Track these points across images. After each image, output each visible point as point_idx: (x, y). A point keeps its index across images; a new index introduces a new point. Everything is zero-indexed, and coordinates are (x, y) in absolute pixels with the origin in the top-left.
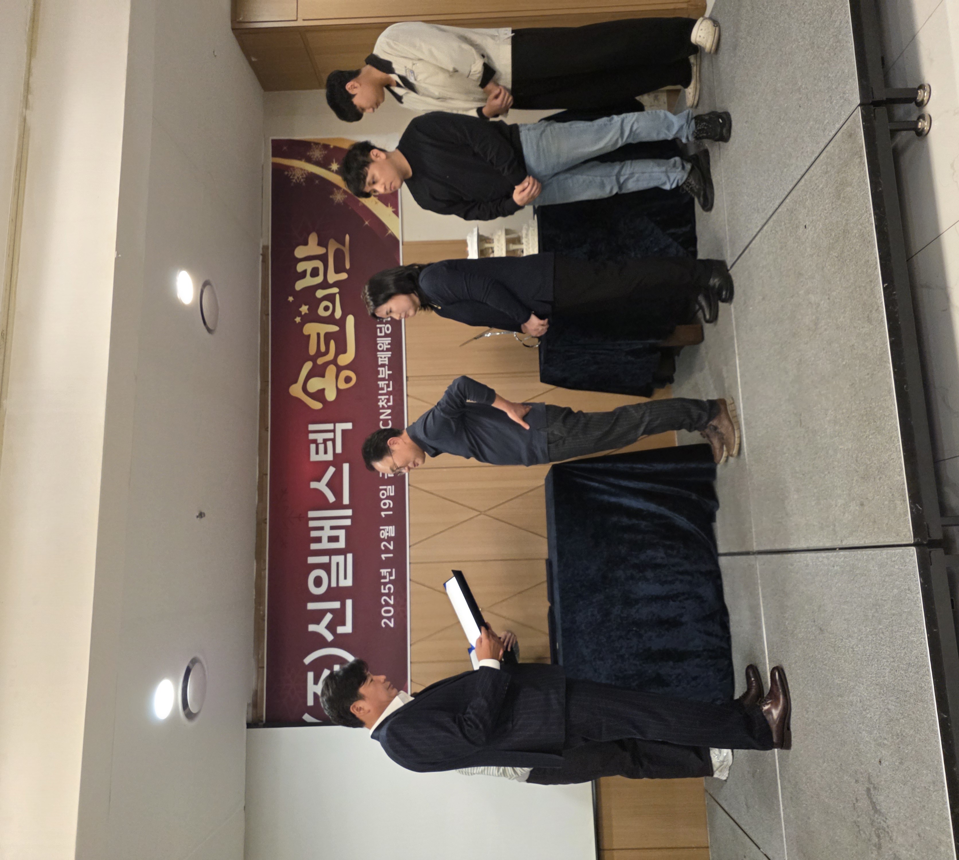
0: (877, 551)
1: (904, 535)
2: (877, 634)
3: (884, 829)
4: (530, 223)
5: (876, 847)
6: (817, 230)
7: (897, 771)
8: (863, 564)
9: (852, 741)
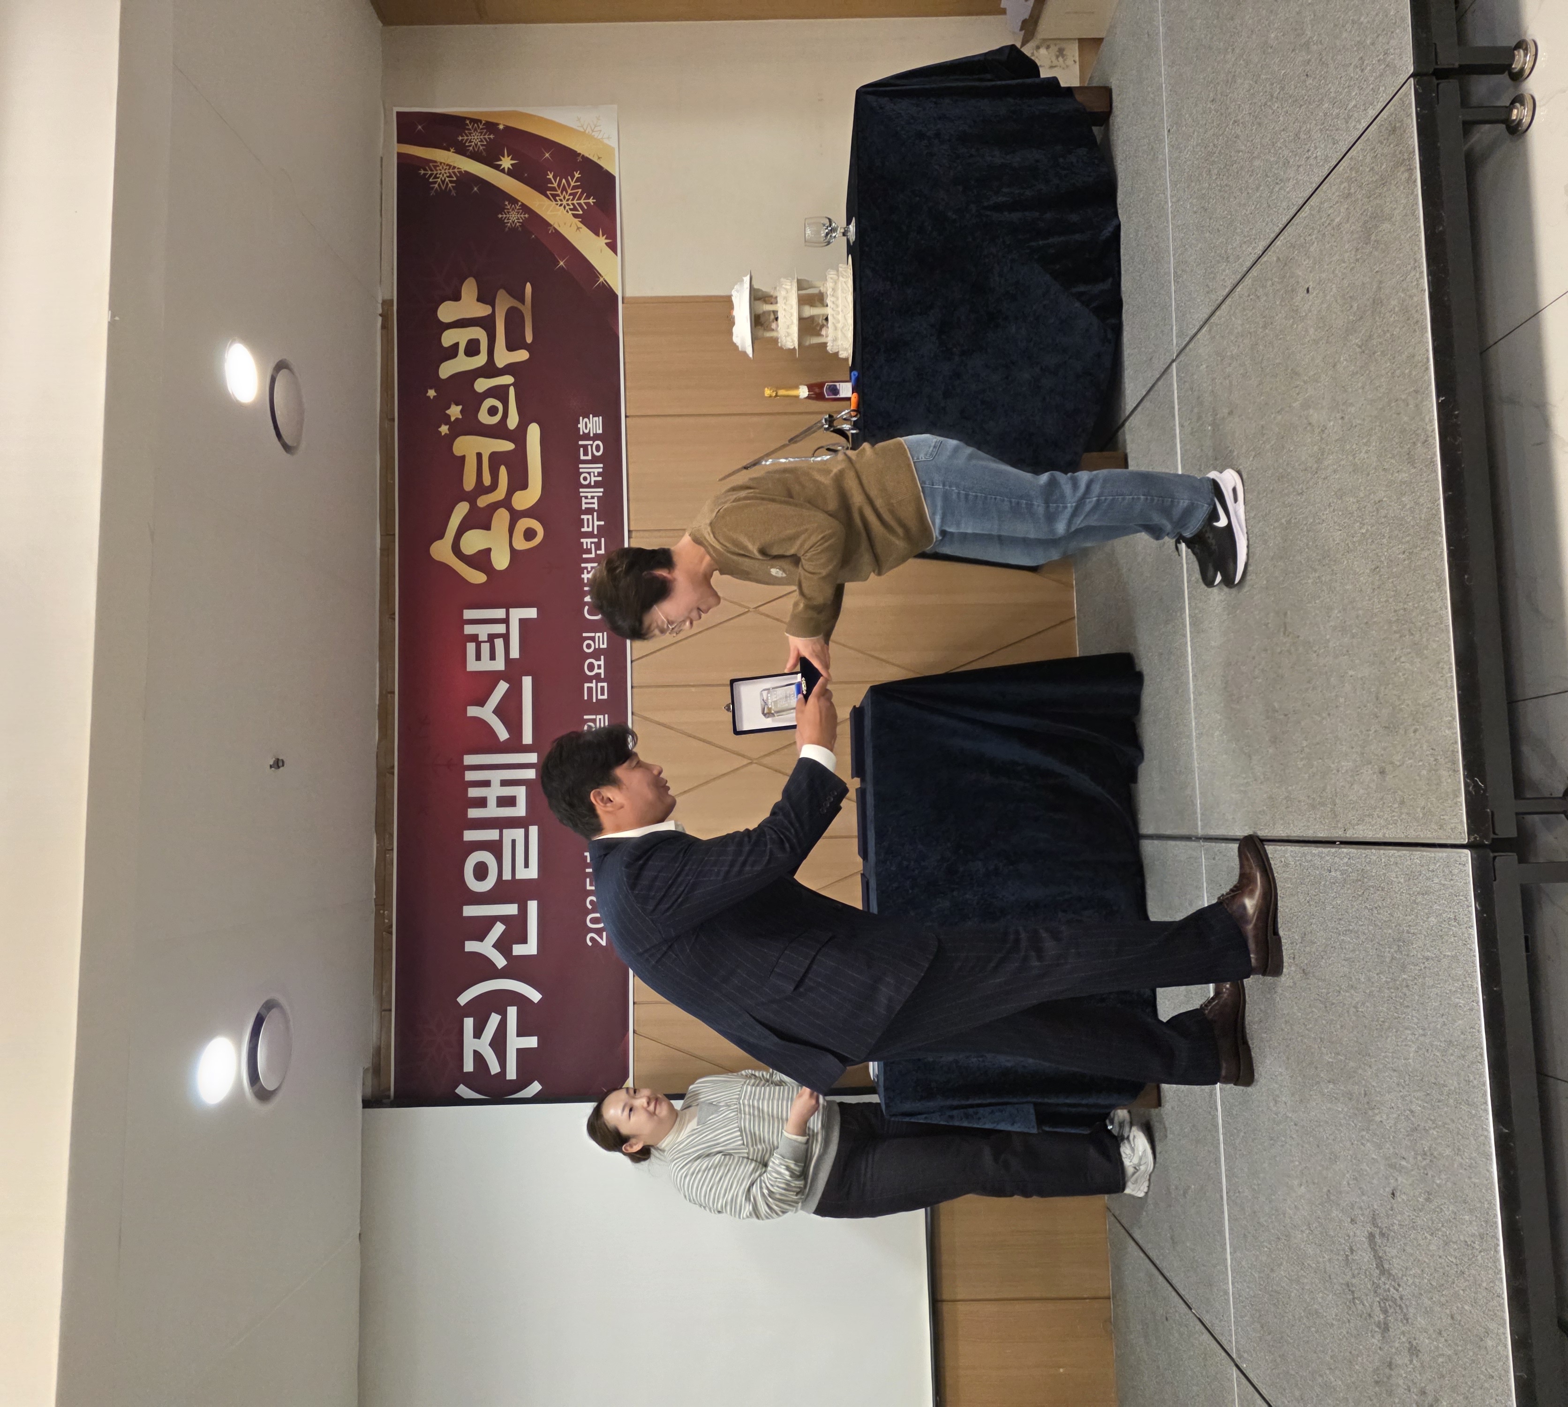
0: (1404, 852)
1: (1452, 829)
2: (1398, 988)
3: (1395, 1300)
4: (840, 269)
5: (1380, 1328)
6: (1328, 298)
7: (1421, 1211)
8: (1380, 871)
9: (1349, 1157)
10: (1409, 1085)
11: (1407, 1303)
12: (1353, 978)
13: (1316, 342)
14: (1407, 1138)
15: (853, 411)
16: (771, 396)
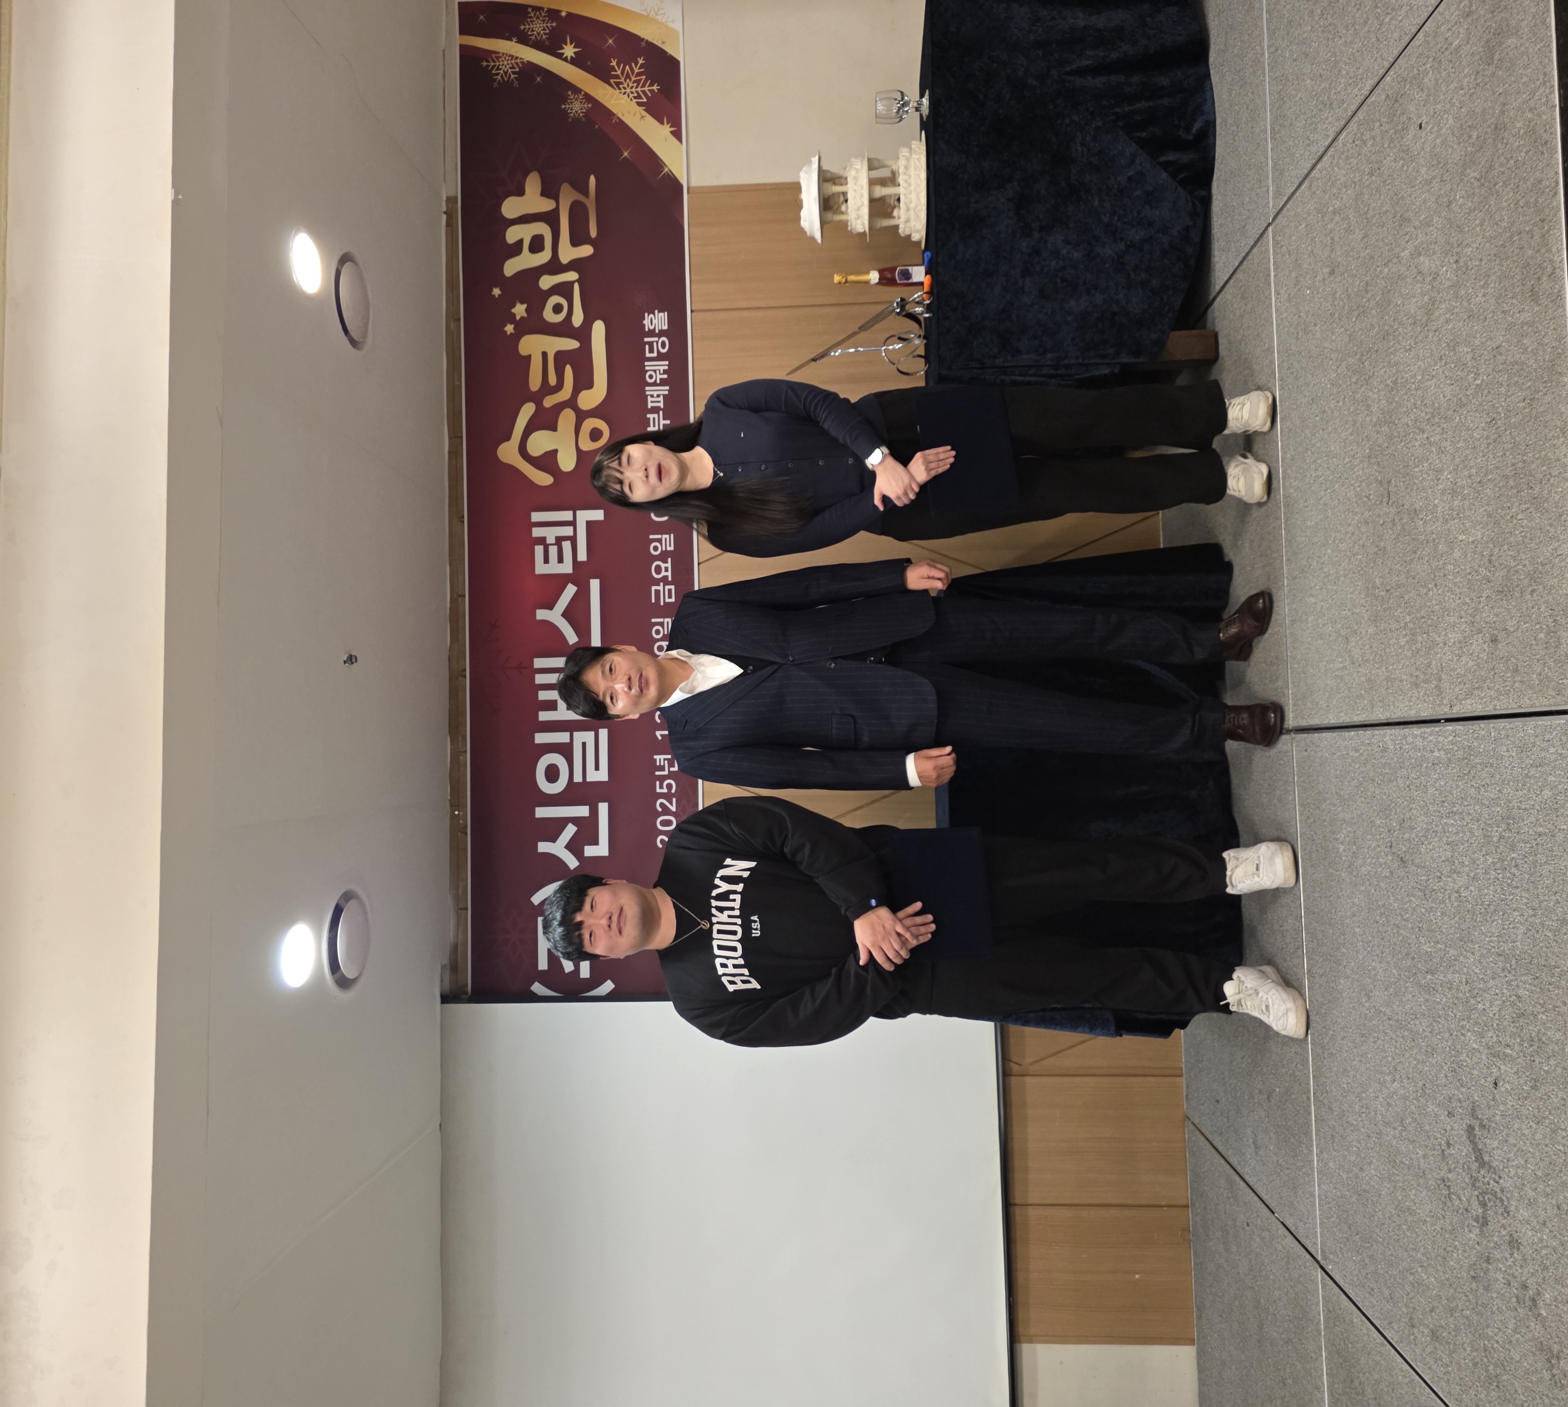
0: (1518, 722)
2: (1506, 869)
3: (1495, 1194)
4: (913, 146)
5: (1478, 1222)
6: (1444, 131)
7: (1526, 1100)
8: (1489, 746)
9: (1448, 1048)
10: (1515, 969)
11: (1509, 1195)
12: (1456, 861)
13: (1428, 182)
14: (1512, 1025)
15: (926, 293)
16: (840, 283)
